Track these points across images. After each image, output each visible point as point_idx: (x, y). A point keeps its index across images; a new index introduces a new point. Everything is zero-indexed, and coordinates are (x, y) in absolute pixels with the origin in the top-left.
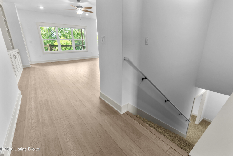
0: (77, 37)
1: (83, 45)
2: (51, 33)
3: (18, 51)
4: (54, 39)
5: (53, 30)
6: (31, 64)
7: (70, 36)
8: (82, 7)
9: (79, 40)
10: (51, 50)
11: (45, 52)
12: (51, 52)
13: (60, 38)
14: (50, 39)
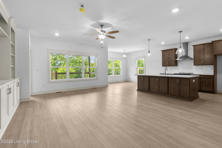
0: (79, 65)
1: (90, 73)
2: (55, 61)
3: (18, 81)
4: (58, 67)
5: (58, 59)
6: (32, 96)
7: (72, 64)
8: (105, 32)
9: (80, 67)
10: (56, 78)
11: (51, 80)
12: (56, 80)
13: (64, 66)
14: (54, 67)
